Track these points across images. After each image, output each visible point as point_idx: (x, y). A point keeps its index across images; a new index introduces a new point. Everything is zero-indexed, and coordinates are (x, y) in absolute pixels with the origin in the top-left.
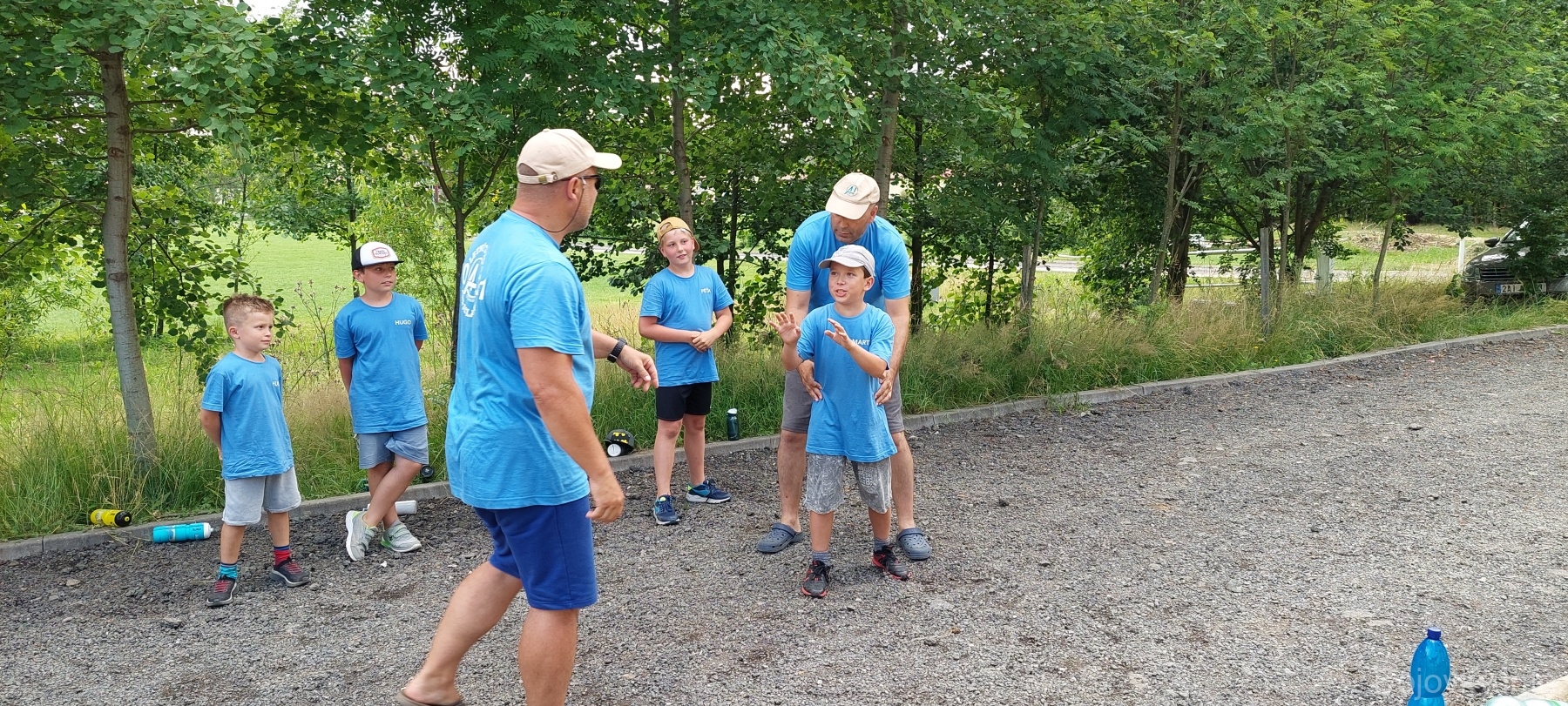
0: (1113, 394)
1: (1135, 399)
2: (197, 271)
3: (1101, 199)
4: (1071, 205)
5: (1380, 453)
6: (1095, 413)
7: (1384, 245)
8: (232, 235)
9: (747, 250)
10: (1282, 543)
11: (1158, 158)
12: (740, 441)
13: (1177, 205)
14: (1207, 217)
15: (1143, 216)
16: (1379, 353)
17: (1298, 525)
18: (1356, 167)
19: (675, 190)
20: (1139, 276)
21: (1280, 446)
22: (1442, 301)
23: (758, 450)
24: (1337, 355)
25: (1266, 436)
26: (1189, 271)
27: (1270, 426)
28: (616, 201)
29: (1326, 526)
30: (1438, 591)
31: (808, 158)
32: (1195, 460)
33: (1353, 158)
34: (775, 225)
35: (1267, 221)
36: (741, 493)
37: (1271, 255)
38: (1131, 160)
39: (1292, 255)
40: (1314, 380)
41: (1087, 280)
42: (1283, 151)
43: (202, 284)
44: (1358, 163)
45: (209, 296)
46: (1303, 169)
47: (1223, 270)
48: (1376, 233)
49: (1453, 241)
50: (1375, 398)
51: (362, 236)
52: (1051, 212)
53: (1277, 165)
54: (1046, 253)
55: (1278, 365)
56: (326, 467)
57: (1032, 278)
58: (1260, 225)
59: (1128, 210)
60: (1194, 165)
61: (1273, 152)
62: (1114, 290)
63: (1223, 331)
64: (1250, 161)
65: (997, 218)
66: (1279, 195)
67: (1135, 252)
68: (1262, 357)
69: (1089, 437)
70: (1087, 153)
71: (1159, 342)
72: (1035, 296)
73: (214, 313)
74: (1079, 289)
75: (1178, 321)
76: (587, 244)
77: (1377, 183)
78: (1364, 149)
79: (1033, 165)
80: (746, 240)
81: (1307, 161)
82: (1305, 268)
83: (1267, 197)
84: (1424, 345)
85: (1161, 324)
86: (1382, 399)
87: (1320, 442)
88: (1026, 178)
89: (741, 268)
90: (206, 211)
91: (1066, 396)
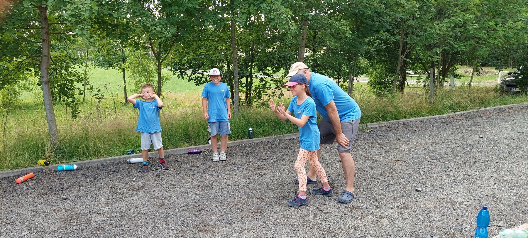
0: (379, 124)
1: (387, 126)
2: (72, 80)
3: (376, 58)
4: (366, 60)
5: (469, 145)
6: (373, 131)
7: (473, 74)
8: (83, 68)
9: (256, 74)
10: (435, 176)
11: (396, 44)
12: (253, 139)
13: (402, 60)
14: (413, 64)
15: (391, 64)
16: (470, 111)
17: (441, 169)
18: (464, 47)
19: (232, 54)
20: (389, 84)
21: (435, 143)
22: (492, 93)
23: (259, 142)
24: (456, 112)
25: (431, 139)
26: (406, 82)
27: (432, 136)
28: (212, 58)
29: (450, 170)
30: (487, 193)
31: (277, 43)
32: (406, 147)
33: (463, 44)
34: (265, 66)
35: (433, 66)
36: (253, 157)
37: (434, 77)
38: (387, 44)
39: (441, 77)
40: (447, 120)
41: (371, 85)
42: (439, 42)
43: (73, 85)
44: (465, 46)
45: (76, 89)
46: (445, 48)
47: (418, 82)
48: (470, 70)
49: (497, 72)
50: (468, 126)
51: (127, 68)
52: (359, 62)
53: (437, 47)
54: (357, 76)
55: (435, 115)
56: (115, 146)
57: (352, 84)
58: (431, 67)
59: (386, 61)
60: (408, 47)
61: (435, 42)
62: (380, 89)
63: (417, 103)
64: (428, 45)
65: (340, 65)
66: (437, 57)
67: (388, 76)
68: (430, 112)
69: (370, 139)
70: (372, 42)
71: (395, 107)
72: (353, 91)
73: (77, 95)
74: (368, 88)
75: (402, 100)
76: (202, 72)
77: (471, 53)
78: (467, 41)
79: (353, 46)
80: (256, 70)
81: (447, 45)
82: (446, 82)
83: (433, 57)
84: (486, 109)
85: (396, 101)
86: (470, 127)
87: (449, 141)
88: (351, 51)
89: (254, 81)
90: (75, 59)
91: (363, 125)
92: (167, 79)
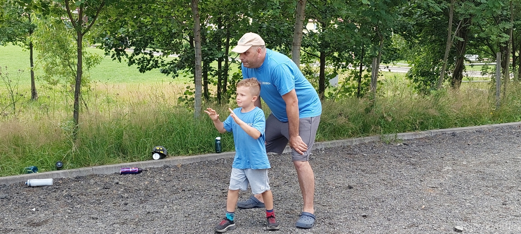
0: (415, 135)
1: (427, 138)
6: (405, 144)
10: (486, 210)
12: (222, 154)
13: (453, 39)
21: (495, 163)
32: (451, 168)
38: (433, 16)
47: (483, 74)
55: (502, 123)
63: (475, 105)
68: (495, 118)
69: (400, 156)
71: (440, 109)
74: (406, 81)
85: (442, 100)
91: (391, 135)
92: (96, 61)
